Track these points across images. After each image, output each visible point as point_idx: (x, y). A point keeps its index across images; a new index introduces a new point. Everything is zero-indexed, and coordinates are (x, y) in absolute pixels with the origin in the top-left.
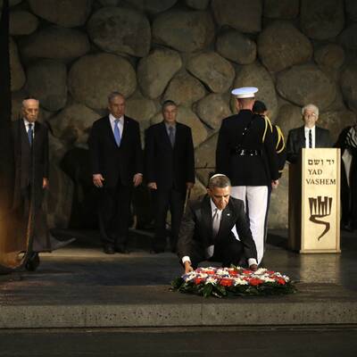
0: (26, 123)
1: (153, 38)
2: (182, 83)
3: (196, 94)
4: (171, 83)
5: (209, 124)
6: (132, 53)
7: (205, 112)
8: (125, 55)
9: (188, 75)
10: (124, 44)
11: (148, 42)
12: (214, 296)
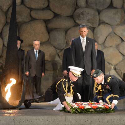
0: (35, 51)
1: (100, 20)
2: (112, 38)
3: (117, 42)
4: (108, 38)
5: (123, 54)
6: (91, 26)
7: (121, 49)
8: (89, 27)
9: (114, 34)
10: (88, 22)
11: (98, 21)
12: (76, 113)
